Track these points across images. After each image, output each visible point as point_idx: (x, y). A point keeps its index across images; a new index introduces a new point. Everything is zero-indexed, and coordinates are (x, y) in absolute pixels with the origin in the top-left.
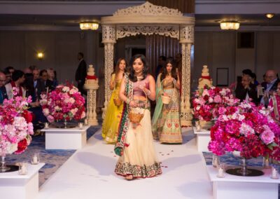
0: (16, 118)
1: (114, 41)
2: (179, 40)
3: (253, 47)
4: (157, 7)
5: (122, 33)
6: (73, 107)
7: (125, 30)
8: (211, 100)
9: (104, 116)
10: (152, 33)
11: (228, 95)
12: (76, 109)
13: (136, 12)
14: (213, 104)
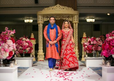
0: (8, 40)
1: (43, 22)
2: (72, 22)
3: (100, 31)
4: (62, 6)
5: (46, 19)
6: (28, 47)
7: (48, 17)
8: (92, 43)
9: (38, 56)
10: (60, 19)
11: (99, 40)
12: (29, 48)
13: (53, 9)
14: (93, 45)
